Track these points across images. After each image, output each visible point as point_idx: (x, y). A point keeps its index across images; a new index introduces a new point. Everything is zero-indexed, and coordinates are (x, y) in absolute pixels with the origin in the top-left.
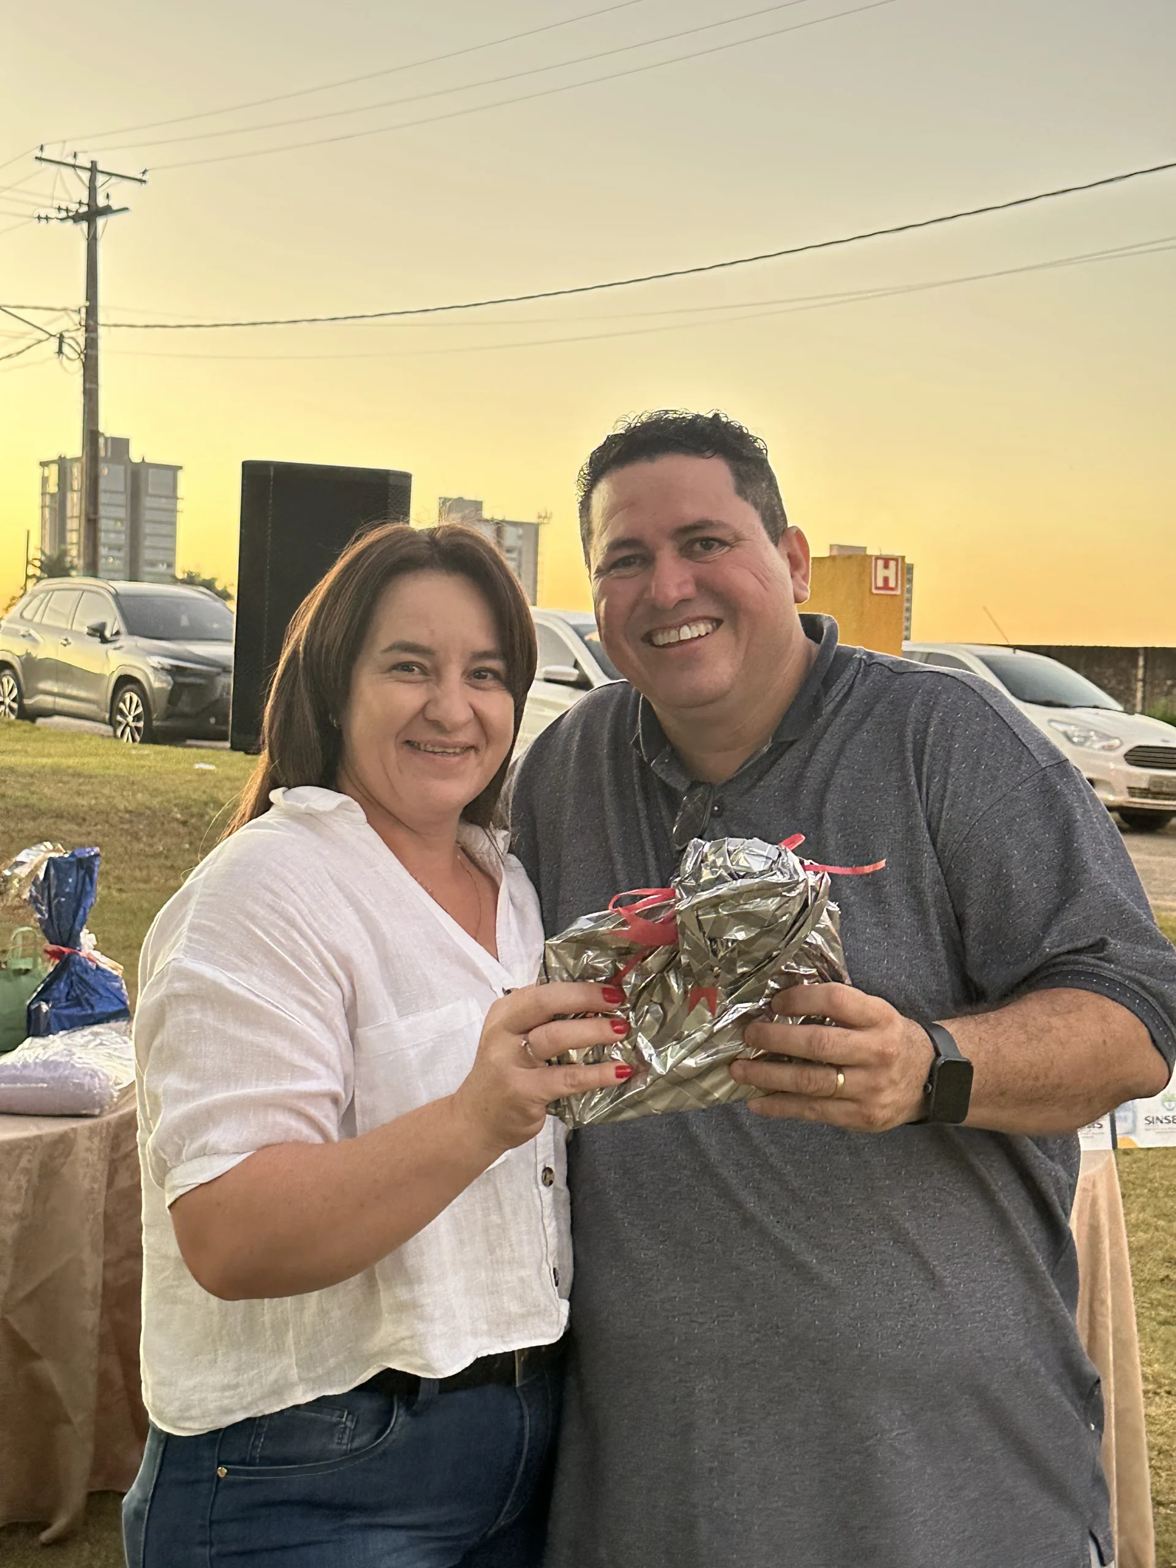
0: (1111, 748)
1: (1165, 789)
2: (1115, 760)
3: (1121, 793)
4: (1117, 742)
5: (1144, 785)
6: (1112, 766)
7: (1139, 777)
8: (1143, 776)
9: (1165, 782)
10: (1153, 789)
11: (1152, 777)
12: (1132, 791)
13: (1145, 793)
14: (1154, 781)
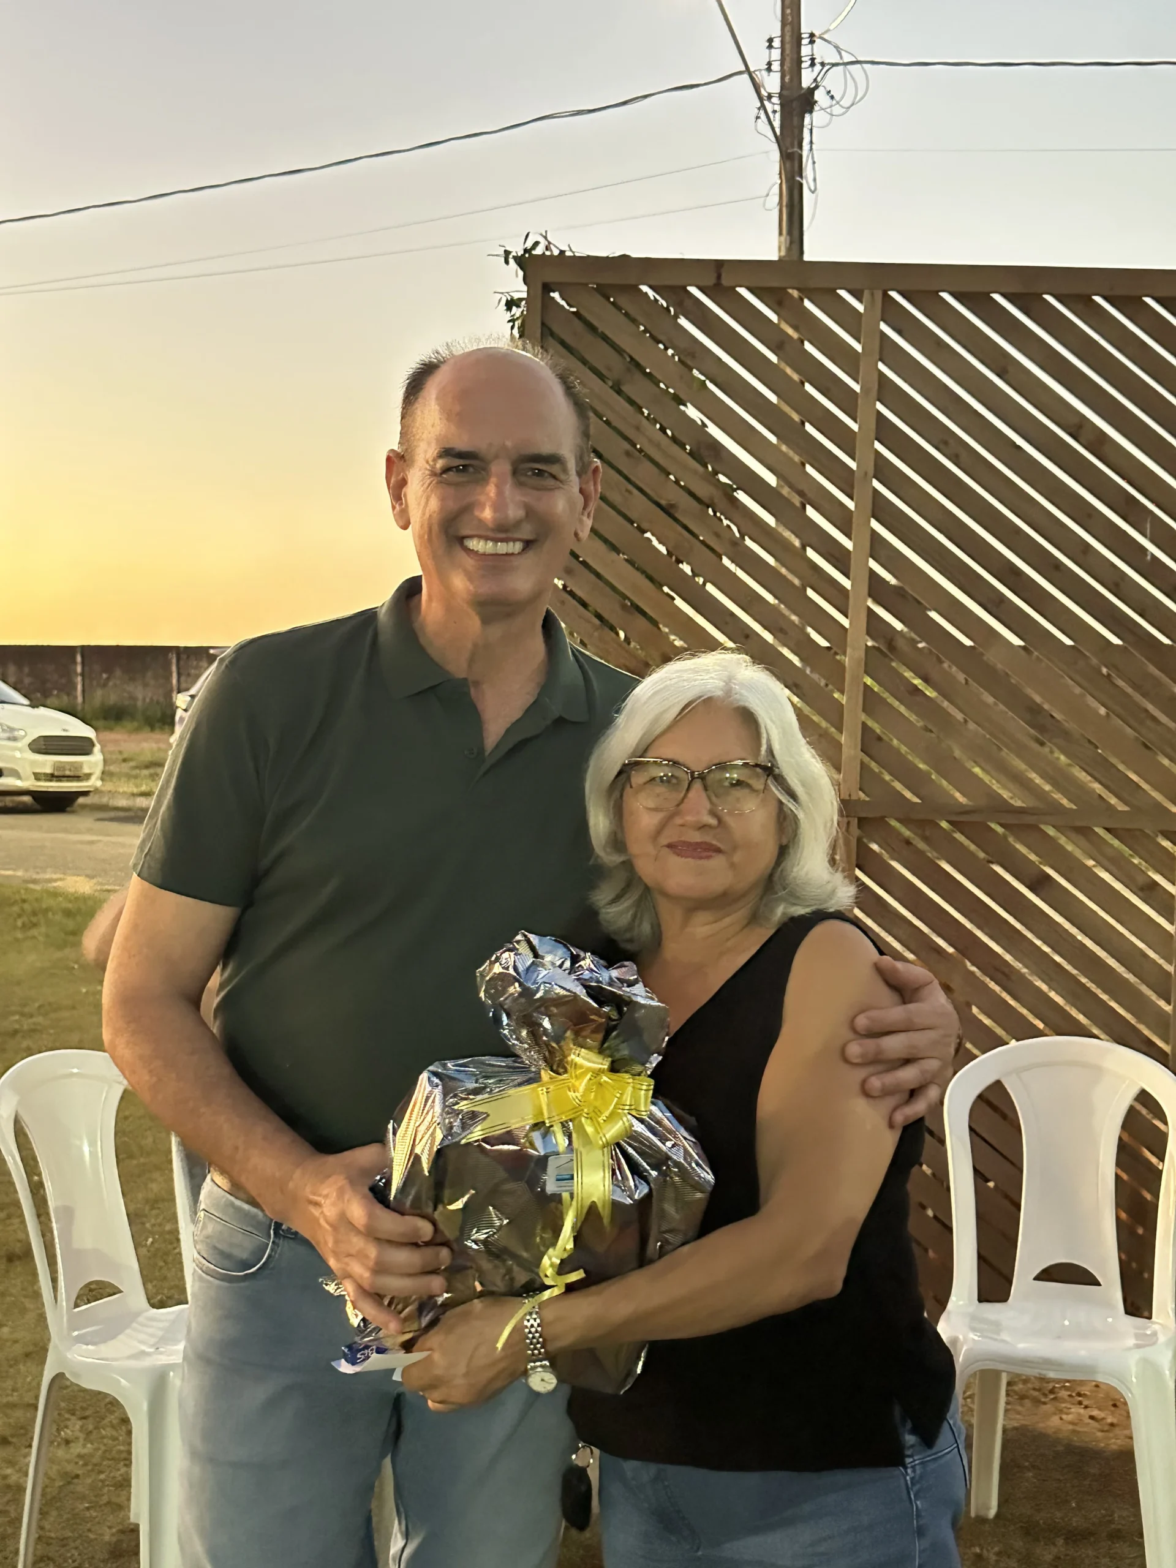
0: (15, 739)
1: (68, 773)
2: (20, 750)
3: (27, 779)
4: (22, 733)
5: (49, 771)
6: (18, 754)
7: (44, 764)
8: (48, 763)
9: (68, 767)
10: (56, 774)
11: (55, 763)
12: (37, 777)
13: (52, 777)
14: (58, 766)
